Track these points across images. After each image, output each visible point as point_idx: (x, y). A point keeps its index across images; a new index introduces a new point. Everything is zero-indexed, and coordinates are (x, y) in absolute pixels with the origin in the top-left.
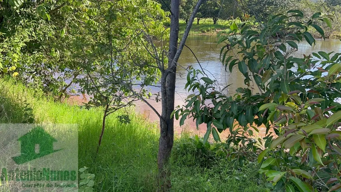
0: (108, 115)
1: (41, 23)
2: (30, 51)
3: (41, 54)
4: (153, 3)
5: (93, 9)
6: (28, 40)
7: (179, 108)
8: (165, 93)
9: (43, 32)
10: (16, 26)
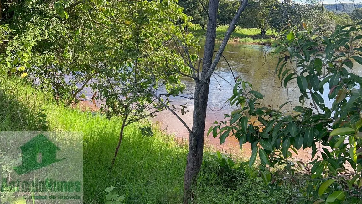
0: (126, 125)
1: (54, 21)
2: (40, 50)
3: (51, 54)
4: (176, 6)
5: (111, 9)
6: (39, 38)
7: (217, 125)
8: (198, 106)
9: (56, 31)
10: (27, 23)
